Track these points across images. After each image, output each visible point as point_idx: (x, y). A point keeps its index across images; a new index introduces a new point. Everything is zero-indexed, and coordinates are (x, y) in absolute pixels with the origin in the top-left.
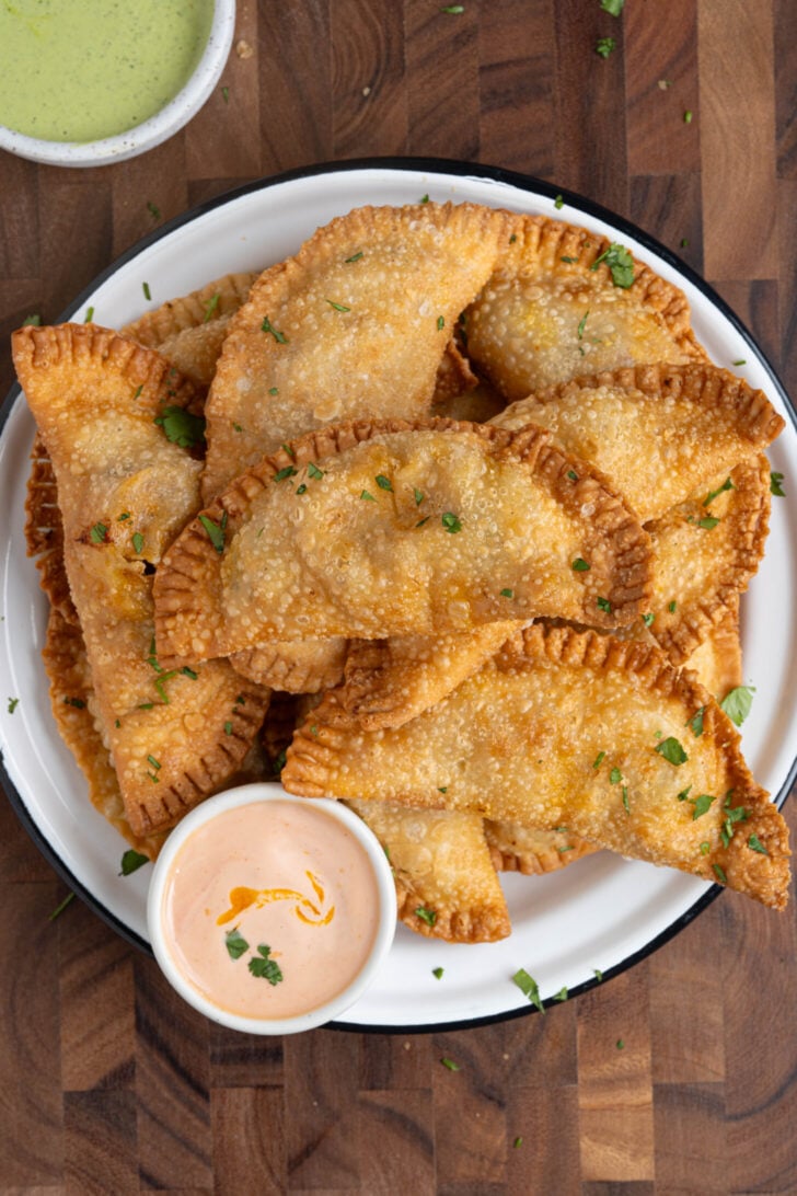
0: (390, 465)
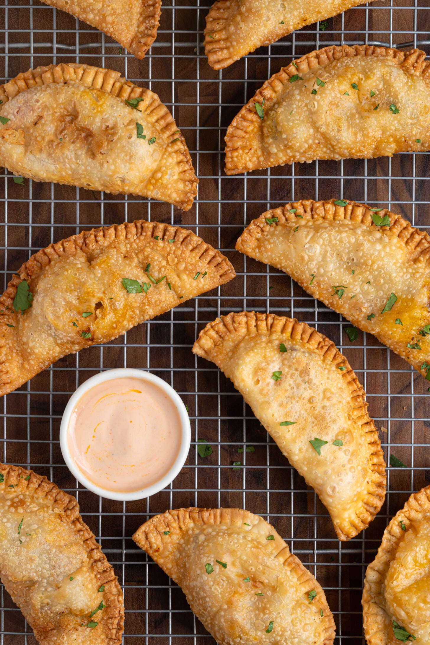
0: (359, 78)
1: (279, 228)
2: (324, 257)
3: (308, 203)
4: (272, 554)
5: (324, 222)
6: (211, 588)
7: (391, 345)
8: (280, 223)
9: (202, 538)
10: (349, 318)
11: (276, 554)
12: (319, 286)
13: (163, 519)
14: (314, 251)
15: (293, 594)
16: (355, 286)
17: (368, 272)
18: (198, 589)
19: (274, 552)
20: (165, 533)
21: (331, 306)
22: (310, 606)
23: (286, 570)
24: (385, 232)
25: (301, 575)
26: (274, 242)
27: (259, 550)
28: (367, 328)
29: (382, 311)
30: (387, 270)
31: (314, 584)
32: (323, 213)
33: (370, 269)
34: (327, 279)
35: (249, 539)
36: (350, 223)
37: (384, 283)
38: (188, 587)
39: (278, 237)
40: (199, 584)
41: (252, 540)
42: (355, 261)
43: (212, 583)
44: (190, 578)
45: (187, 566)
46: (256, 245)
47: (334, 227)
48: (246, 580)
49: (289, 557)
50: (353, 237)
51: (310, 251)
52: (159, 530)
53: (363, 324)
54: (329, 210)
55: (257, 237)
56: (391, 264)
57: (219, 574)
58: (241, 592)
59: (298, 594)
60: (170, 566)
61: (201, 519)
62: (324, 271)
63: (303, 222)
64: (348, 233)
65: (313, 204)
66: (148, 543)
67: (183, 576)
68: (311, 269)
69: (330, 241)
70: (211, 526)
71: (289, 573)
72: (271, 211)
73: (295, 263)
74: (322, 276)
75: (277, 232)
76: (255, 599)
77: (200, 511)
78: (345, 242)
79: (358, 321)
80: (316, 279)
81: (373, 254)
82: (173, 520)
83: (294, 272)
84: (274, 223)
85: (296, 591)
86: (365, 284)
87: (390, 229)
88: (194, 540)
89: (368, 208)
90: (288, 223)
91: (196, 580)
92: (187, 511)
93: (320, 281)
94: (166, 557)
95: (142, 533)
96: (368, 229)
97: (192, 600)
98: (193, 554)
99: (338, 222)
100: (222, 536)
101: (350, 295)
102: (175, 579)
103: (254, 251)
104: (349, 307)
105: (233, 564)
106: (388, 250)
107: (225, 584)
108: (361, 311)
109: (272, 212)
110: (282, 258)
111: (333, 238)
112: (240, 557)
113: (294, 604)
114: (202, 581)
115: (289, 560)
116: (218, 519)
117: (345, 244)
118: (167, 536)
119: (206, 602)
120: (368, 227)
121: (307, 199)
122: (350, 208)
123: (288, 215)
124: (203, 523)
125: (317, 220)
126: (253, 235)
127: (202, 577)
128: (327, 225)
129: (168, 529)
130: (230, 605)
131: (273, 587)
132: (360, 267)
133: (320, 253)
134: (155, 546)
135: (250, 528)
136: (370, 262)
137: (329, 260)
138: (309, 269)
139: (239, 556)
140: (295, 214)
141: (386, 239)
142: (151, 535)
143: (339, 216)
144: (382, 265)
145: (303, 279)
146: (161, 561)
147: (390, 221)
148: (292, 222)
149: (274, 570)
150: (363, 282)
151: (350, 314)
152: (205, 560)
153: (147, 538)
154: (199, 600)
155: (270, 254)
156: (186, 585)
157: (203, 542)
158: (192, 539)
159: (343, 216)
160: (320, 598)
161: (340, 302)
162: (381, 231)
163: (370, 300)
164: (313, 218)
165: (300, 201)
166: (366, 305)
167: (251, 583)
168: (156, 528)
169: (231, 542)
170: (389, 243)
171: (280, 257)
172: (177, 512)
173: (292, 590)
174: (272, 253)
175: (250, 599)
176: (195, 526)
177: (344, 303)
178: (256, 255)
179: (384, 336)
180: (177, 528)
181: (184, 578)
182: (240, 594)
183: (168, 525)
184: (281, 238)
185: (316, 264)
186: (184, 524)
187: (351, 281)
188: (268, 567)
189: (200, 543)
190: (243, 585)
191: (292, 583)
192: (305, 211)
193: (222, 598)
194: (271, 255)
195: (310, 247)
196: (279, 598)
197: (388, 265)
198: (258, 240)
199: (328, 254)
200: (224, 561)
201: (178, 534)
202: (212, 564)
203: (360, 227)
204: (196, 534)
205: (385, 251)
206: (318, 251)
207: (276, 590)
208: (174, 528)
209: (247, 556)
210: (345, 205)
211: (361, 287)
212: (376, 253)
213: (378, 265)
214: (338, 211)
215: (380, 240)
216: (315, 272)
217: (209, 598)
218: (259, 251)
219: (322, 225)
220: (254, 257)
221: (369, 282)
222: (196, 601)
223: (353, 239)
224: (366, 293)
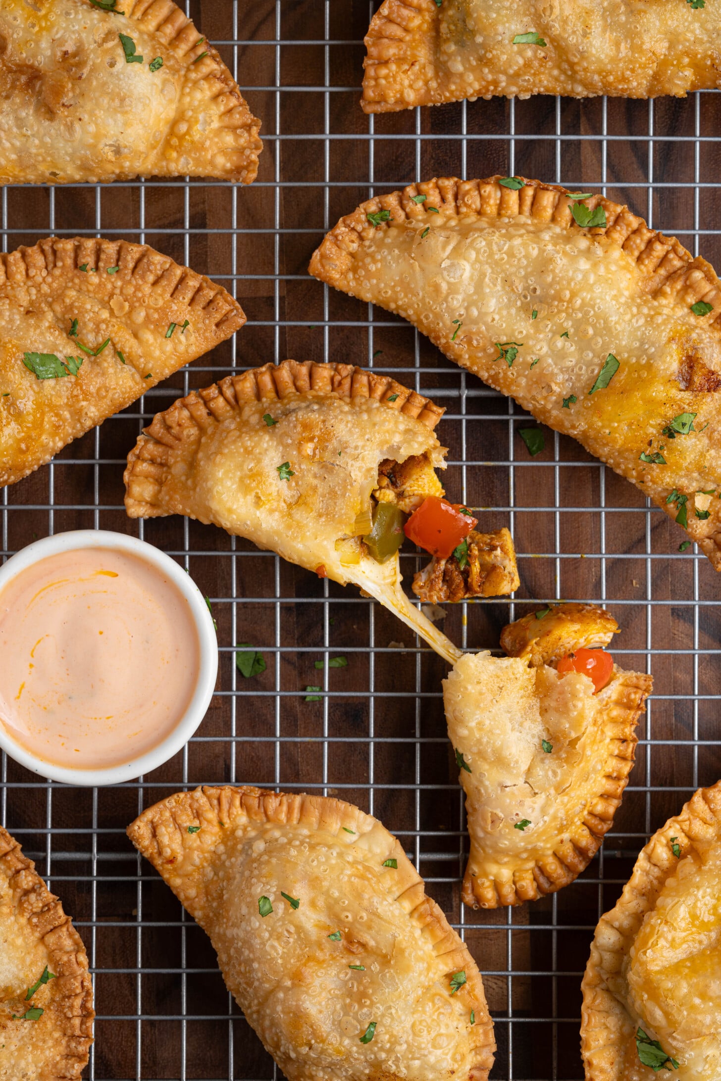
1: (393, 232)
2: (479, 285)
3: (449, 183)
4: (390, 892)
5: (478, 220)
6: (263, 944)
7: (609, 456)
8: (395, 223)
9: (260, 846)
10: (528, 406)
11: (397, 894)
12: (469, 342)
13: (189, 801)
14: (458, 273)
15: (420, 974)
16: (538, 341)
17: (564, 315)
18: (240, 944)
19: (394, 889)
20: (191, 830)
21: (493, 383)
22: (452, 1000)
23: (412, 926)
24: (598, 238)
25: (442, 941)
26: (384, 259)
27: (366, 883)
28: (563, 425)
29: (591, 390)
30: (599, 308)
31: (465, 960)
32: (476, 203)
33: (567, 308)
34: (484, 328)
35: (350, 859)
36: (529, 222)
37: (595, 334)
38: (222, 938)
39: (390, 249)
40: (242, 934)
41: (356, 862)
42: (538, 292)
43: (267, 935)
44: (228, 920)
45: (225, 897)
46: (350, 265)
47: (498, 228)
48: (333, 937)
49: (423, 903)
50: (535, 246)
51: (452, 275)
52: (179, 822)
53: (555, 416)
54: (489, 197)
55: (351, 249)
56: (608, 298)
57: (283, 919)
58: (321, 958)
59: (431, 975)
60: (192, 892)
61: (262, 810)
62: (479, 312)
63: (439, 221)
64: (525, 238)
65: (458, 187)
66: (155, 844)
67: (215, 915)
68: (453, 310)
69: (491, 255)
70: (280, 827)
71: (418, 933)
72: (377, 199)
73: (424, 297)
74: (475, 322)
75: (388, 240)
76: (347, 974)
77: (262, 795)
78: (519, 256)
79: (544, 411)
80: (463, 328)
81: (572, 279)
82: (208, 806)
83: (422, 317)
84: (383, 224)
85: (428, 969)
86: (558, 337)
87: (606, 233)
88: (243, 848)
89: (564, 193)
90: (411, 223)
91: (238, 927)
92: (237, 793)
93: (471, 332)
94: (187, 876)
95: (146, 825)
96: (565, 232)
97: (228, 964)
98: (238, 876)
99: (507, 220)
100: (299, 848)
101: (529, 359)
102: (200, 920)
103: (346, 277)
104: (527, 383)
105: (313, 904)
106: (602, 271)
107: (291, 940)
108: (551, 390)
109: (380, 202)
110: (399, 289)
111: (495, 248)
112: (328, 890)
113: (420, 992)
114: (249, 928)
115: (422, 909)
116: (296, 814)
117: (519, 260)
118: (194, 835)
119: (252, 970)
120: (565, 229)
121: (448, 176)
122: (530, 192)
123: (410, 206)
124: (265, 819)
125: (467, 216)
126: (344, 246)
127: (249, 921)
128: (485, 225)
129: (196, 823)
130: (296, 982)
131: (385, 956)
132: (548, 304)
133: (471, 278)
134: (168, 852)
135: (354, 838)
136: (567, 294)
137: (488, 290)
138: (451, 311)
139: (324, 889)
140: (424, 205)
141: (599, 251)
142: (162, 830)
143: (508, 208)
144: (591, 299)
145: (439, 331)
146: (176, 882)
147: (608, 216)
148: (418, 221)
149: (389, 923)
150: (554, 333)
151: (529, 396)
152: (259, 890)
153: (154, 835)
154: (240, 965)
155: (375, 281)
156: (219, 933)
157: (261, 855)
158: (240, 847)
159: (515, 208)
160: (473, 989)
161: (509, 373)
162: (589, 236)
163: (568, 368)
164: (458, 212)
165: (434, 180)
166: (560, 378)
167: (342, 943)
168: (174, 817)
169: (313, 861)
170: (605, 258)
171: (394, 286)
172: (219, 791)
173: (422, 966)
174: (379, 279)
175: (337, 975)
176: (250, 822)
177: (519, 375)
178: (348, 284)
179: (595, 439)
180: (215, 822)
181: (218, 920)
182: (320, 963)
183: (198, 815)
184: (396, 251)
185: (463, 300)
186: (229, 816)
187: (532, 331)
188: (379, 916)
189: (254, 855)
190: (327, 946)
191: (420, 953)
192: (443, 200)
193: (284, 965)
194: (377, 285)
195: (452, 265)
196: (392, 978)
197: (602, 299)
198: (352, 255)
199: (487, 280)
200: (295, 894)
201: (215, 835)
202: (272, 898)
203: (549, 228)
204: (250, 839)
205: (595, 274)
206: (467, 274)
207: (389, 962)
208: (209, 822)
209: (341, 892)
210: (520, 187)
211: (551, 343)
212: (580, 276)
213: (583, 300)
214: (506, 198)
215: (588, 252)
216: (461, 315)
217: (259, 963)
218: (355, 278)
219: (476, 226)
220: (345, 289)
221: (566, 334)
222: (234, 967)
223: (533, 249)
224: (560, 355)
